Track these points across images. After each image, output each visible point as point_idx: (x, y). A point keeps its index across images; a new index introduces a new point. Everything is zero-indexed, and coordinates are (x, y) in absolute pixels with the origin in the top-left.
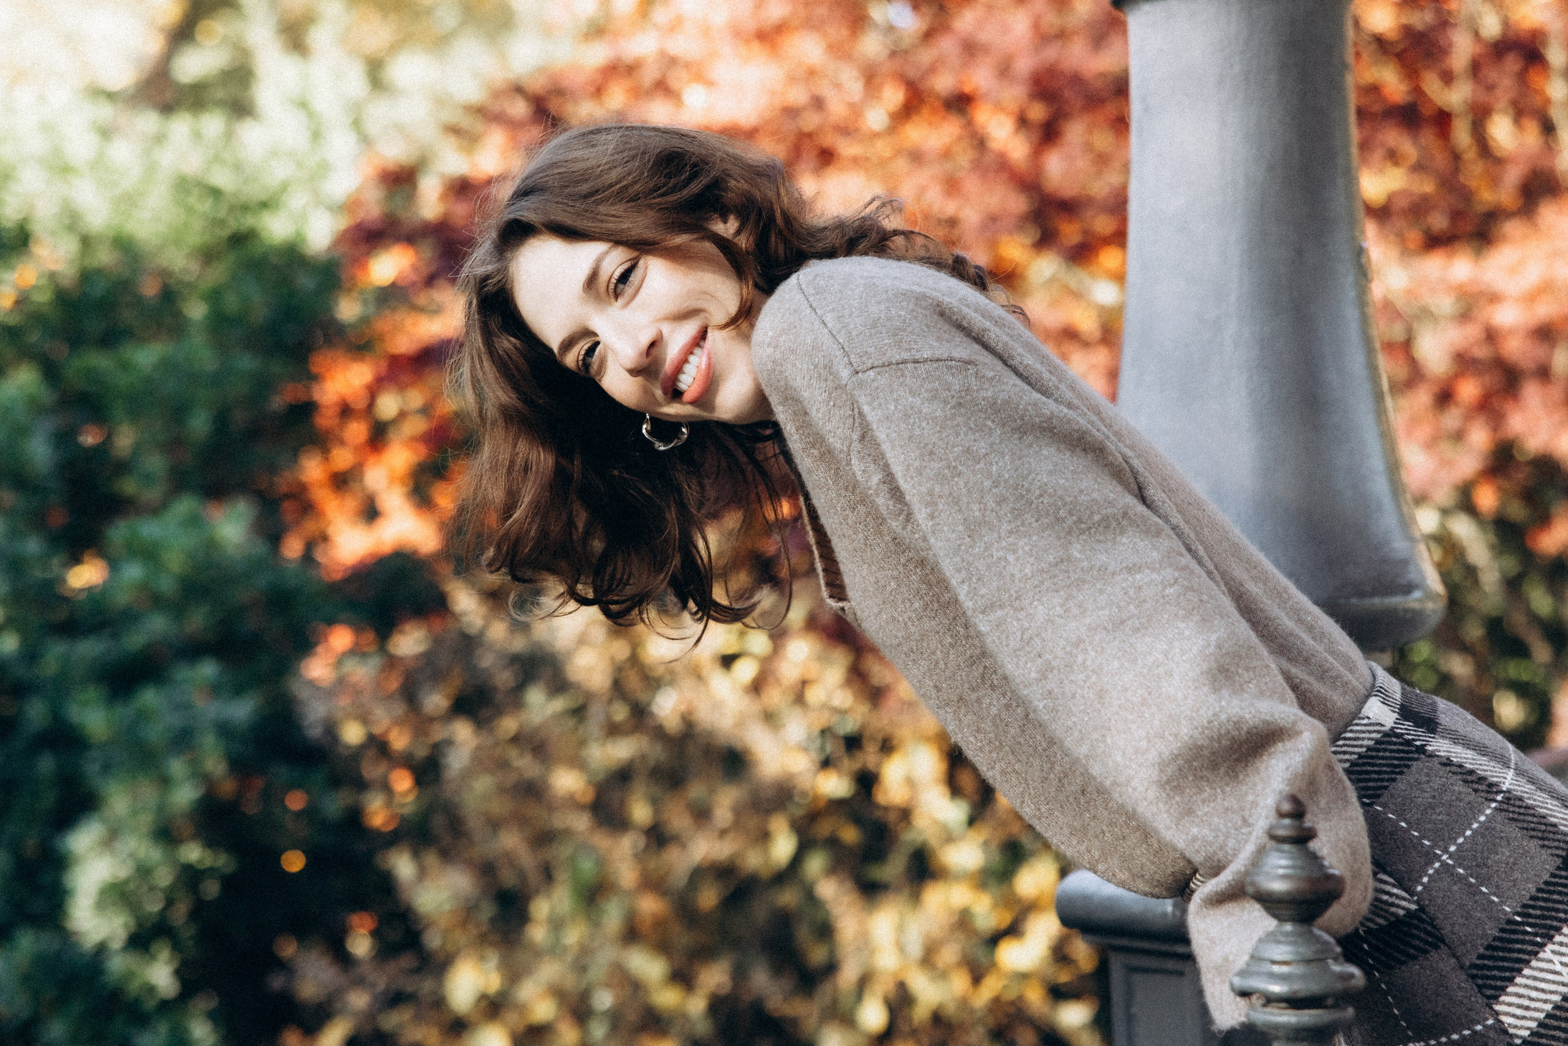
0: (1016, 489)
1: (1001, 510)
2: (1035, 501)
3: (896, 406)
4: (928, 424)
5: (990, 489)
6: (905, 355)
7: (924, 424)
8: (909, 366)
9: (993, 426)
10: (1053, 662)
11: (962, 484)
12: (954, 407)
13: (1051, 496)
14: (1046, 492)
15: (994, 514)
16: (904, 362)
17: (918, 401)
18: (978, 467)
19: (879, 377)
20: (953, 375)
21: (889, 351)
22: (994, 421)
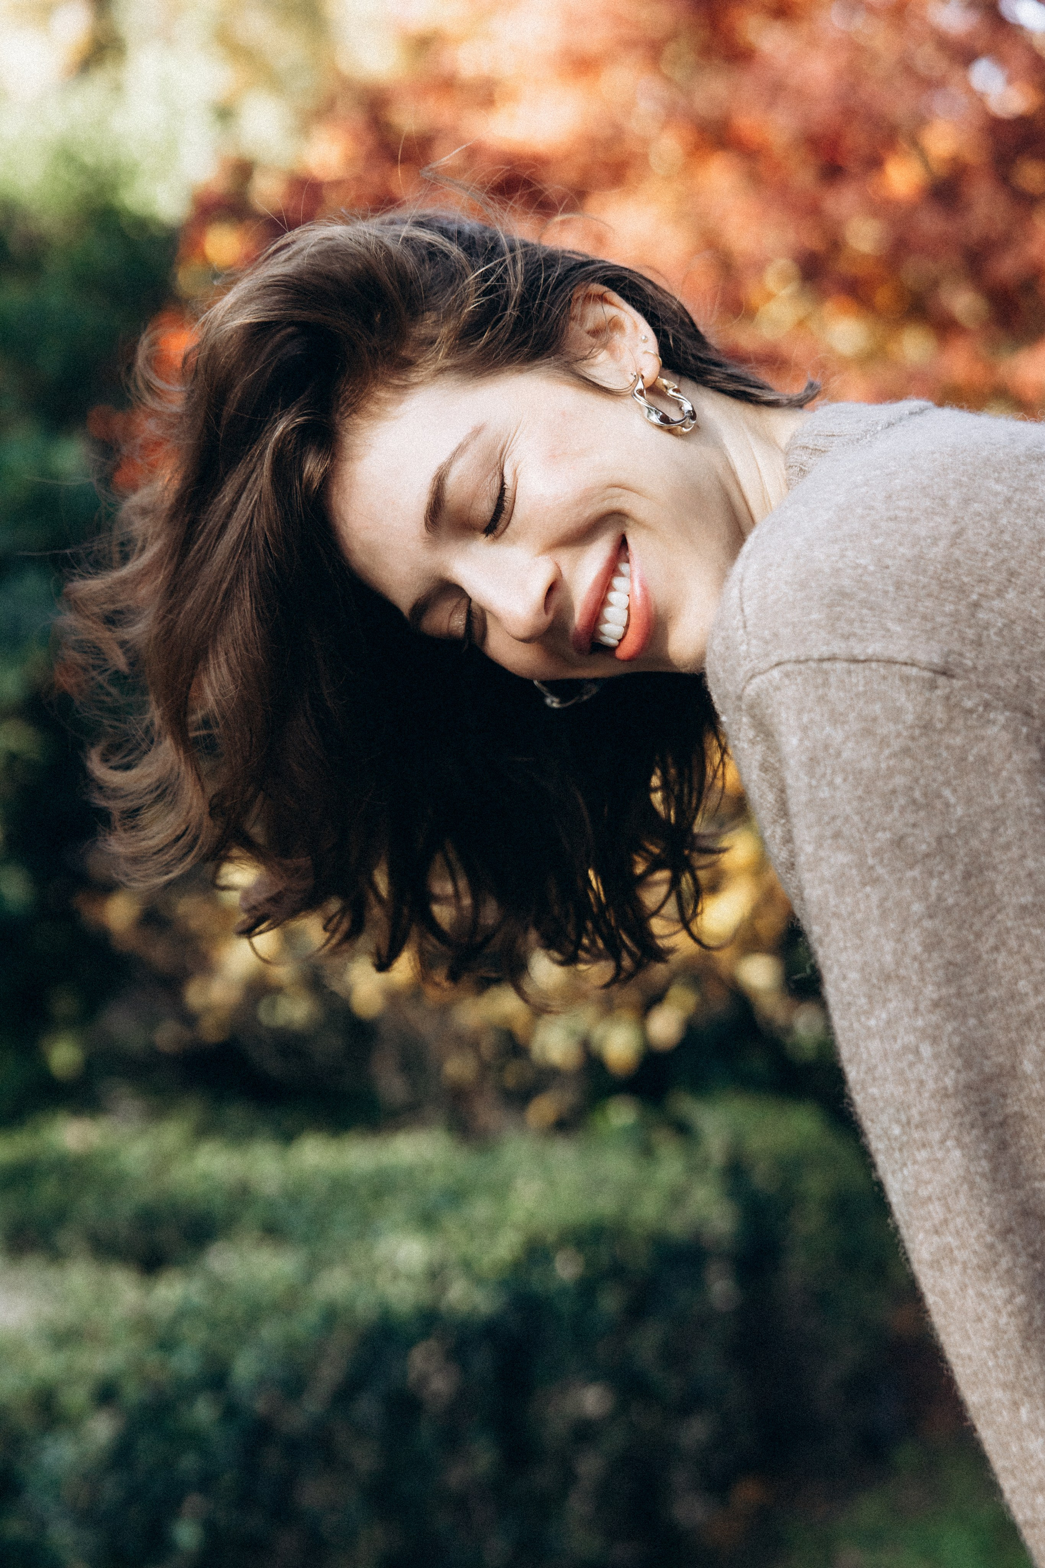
0: (960, 928)
1: (929, 960)
2: (985, 956)
3: (801, 740)
4: (845, 780)
5: (920, 920)
6: (838, 647)
7: (838, 780)
8: (840, 666)
9: (952, 800)
10: (956, 1252)
11: (875, 899)
12: (894, 755)
13: (1011, 953)
14: (1004, 944)
15: (916, 965)
16: (832, 659)
17: (838, 736)
18: (910, 874)
19: (787, 682)
20: (908, 693)
21: (813, 636)
22: (955, 791)
